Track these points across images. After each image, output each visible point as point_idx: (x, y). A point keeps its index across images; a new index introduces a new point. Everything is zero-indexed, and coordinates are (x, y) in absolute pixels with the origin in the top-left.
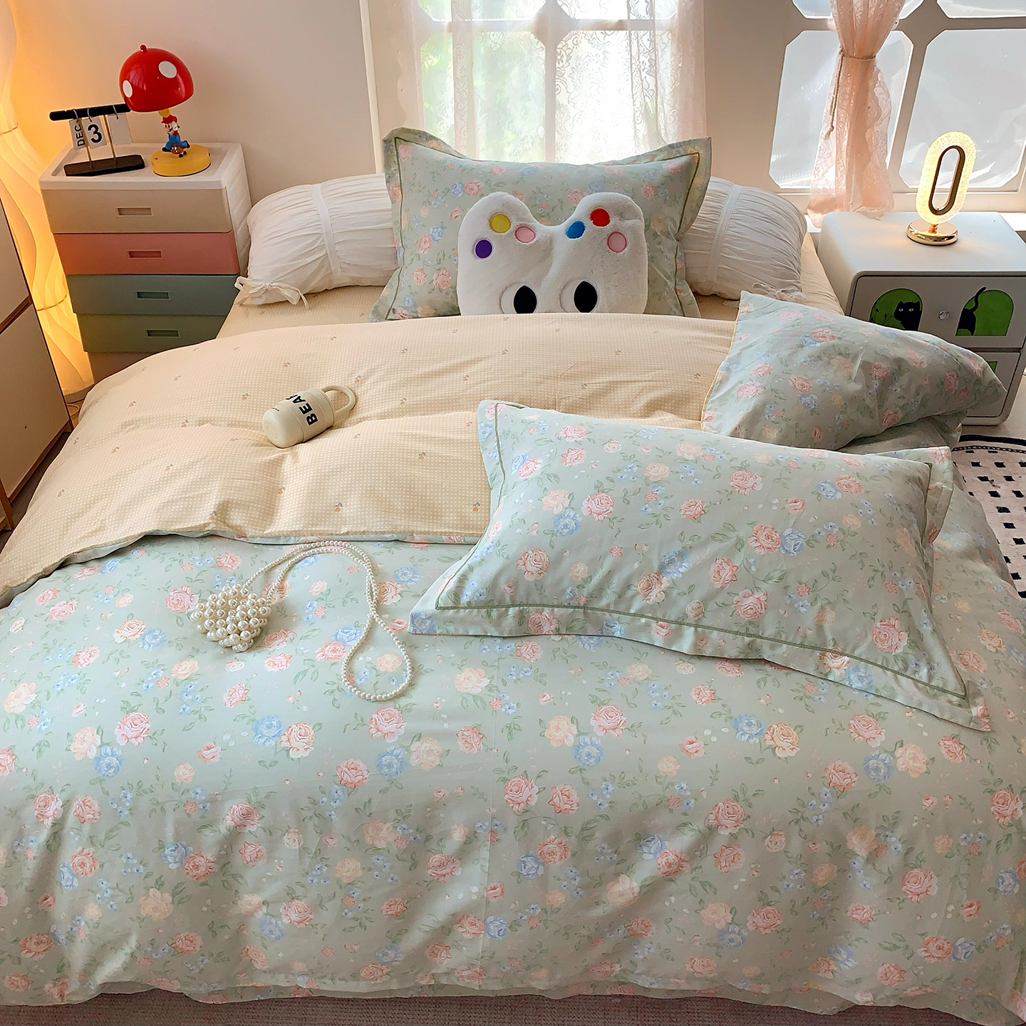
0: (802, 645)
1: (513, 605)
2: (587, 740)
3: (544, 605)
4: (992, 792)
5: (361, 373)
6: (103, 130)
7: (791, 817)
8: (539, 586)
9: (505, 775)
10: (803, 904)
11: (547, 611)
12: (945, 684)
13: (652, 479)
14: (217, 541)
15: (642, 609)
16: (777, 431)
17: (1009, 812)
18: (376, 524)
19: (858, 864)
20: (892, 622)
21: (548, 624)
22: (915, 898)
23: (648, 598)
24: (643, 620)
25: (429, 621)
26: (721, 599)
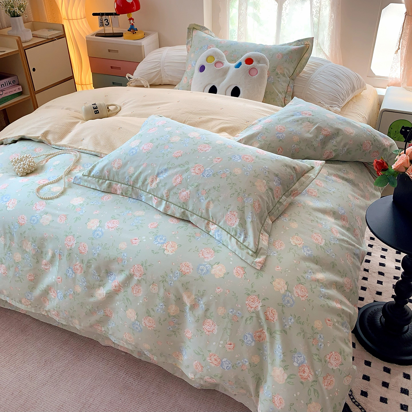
0: (201, 217)
1: (108, 180)
2: (100, 229)
3: (119, 182)
4: (249, 295)
5: (126, 102)
6: (110, 21)
7: (161, 279)
8: (117, 173)
9: (67, 234)
10: (164, 321)
11: (119, 184)
12: (249, 245)
13: (171, 141)
14: (42, 144)
15: (149, 190)
16: (259, 145)
17: (254, 306)
18: (91, 148)
19: (187, 309)
20: (235, 213)
21: (119, 190)
22: (207, 333)
23: (152, 186)
24: (150, 195)
25: (79, 180)
26: (175, 190)
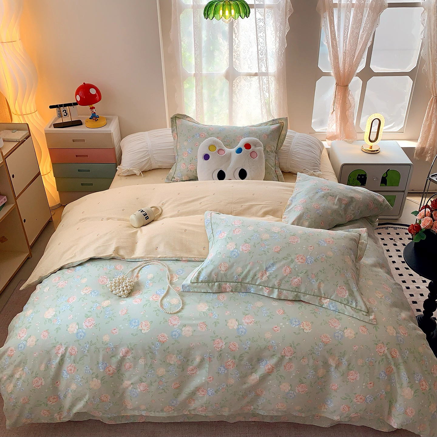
0: (313, 295)
1: (217, 282)
2: (241, 327)
3: (227, 282)
4: (376, 344)
5: (164, 201)
6: (68, 112)
7: (309, 352)
8: (225, 275)
9: (214, 338)
10: (315, 383)
11: (228, 284)
12: (361, 308)
13: (263, 239)
14: (115, 260)
15: (260, 283)
16: (308, 222)
17: (382, 351)
18: (170, 255)
19: (333, 369)
20: (343, 287)
21: (228, 288)
22: (352, 381)
23: (262, 279)
24: (261, 287)
25: (188, 287)
26: (286, 280)
